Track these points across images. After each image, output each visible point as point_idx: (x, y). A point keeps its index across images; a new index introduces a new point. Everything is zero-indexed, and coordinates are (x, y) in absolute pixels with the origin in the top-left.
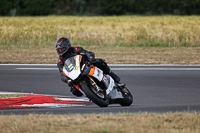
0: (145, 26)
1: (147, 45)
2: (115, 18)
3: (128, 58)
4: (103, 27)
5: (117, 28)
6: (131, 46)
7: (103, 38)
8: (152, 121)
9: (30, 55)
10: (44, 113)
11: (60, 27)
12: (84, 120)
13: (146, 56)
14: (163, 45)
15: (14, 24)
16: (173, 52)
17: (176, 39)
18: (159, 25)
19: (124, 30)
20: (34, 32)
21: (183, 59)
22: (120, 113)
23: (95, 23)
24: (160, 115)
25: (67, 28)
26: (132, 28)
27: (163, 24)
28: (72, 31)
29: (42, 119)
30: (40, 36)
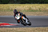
0: (31, 7)
1: (31, 11)
2: (24, 4)
3: (27, 14)
4: (21, 7)
5: (24, 7)
6: (27, 11)
7: (21, 9)
8: (32, 29)
9: (3, 13)
11: (10, 7)
12: (16, 29)
14: (35, 11)
16: (38, 13)
17: (38, 9)
18: (34, 6)
19: (26, 8)
20: (4, 8)
21: (40, 14)
23: (19, 6)
24: (34, 28)
25: (12, 7)
26: (28, 7)
27: (35, 6)
29: (6, 29)
30: (6, 9)
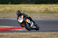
0: (48, 7)
1: (48, 13)
2: (39, 5)
3: (43, 16)
4: (35, 8)
6: (44, 13)
7: (35, 11)
8: (50, 34)
9: (14, 15)
10: (18, 32)
11: (23, 8)
12: (30, 34)
13: (48, 16)
15: (10, 7)
16: (56, 15)
17: (57, 11)
19: (42, 8)
20: (15, 9)
22: (40, 32)
23: (33, 6)
25: (25, 8)
26: (44, 8)
27: (53, 7)
28: (27, 9)
29: (18, 34)
